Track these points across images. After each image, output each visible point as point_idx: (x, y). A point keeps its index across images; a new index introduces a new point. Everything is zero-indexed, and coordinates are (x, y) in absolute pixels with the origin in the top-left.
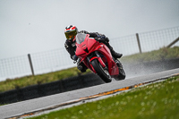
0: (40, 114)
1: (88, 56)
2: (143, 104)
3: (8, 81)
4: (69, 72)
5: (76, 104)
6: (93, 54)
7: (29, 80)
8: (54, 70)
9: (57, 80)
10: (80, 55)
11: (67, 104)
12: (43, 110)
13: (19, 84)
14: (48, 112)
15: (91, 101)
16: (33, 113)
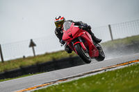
0: (72, 80)
1: (73, 41)
3: (47, 54)
5: (99, 73)
6: (77, 39)
7: (63, 54)
10: (66, 40)
12: (74, 77)
13: (56, 56)
14: (78, 78)
15: (111, 70)
16: (66, 79)
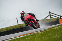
2: (35, 39)
4: (10, 28)
8: (5, 27)
9: (6, 31)
11: (9, 39)
